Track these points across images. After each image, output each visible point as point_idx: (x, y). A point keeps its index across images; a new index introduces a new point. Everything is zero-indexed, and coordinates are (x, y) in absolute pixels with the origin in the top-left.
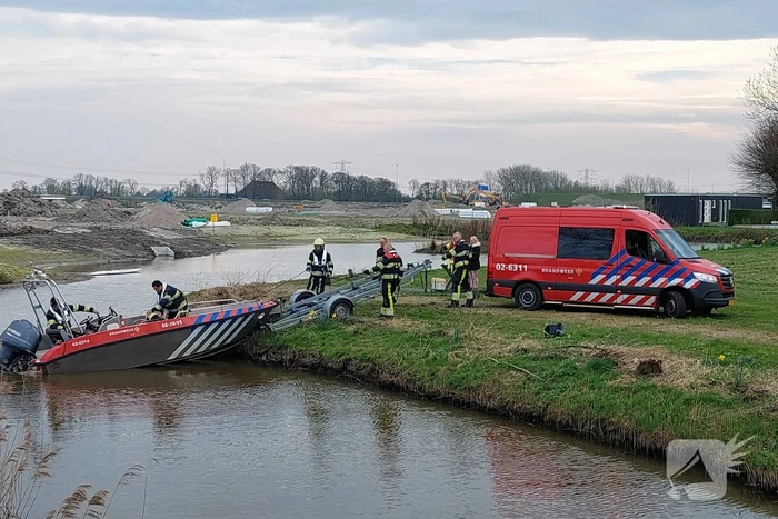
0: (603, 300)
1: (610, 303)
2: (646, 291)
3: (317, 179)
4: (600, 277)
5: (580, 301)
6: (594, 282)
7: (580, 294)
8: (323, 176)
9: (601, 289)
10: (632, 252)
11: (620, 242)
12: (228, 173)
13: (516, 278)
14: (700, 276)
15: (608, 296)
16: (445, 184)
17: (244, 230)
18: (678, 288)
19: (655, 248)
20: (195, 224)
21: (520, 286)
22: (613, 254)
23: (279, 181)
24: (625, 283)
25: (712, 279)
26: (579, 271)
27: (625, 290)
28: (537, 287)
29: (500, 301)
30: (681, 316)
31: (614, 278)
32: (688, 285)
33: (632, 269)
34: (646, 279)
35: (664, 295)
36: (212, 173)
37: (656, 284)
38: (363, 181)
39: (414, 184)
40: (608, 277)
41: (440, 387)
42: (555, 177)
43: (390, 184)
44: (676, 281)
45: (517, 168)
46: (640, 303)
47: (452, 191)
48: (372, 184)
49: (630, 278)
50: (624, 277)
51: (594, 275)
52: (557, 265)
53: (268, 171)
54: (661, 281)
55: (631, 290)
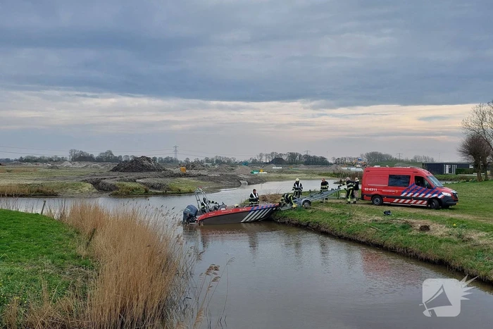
1: (409, 203)
2: (423, 199)
3: (298, 157)
4: (405, 193)
5: (397, 202)
6: (402, 195)
7: (397, 200)
8: (300, 156)
9: (406, 198)
10: (418, 184)
11: (412, 180)
12: (266, 155)
13: (373, 193)
14: (445, 194)
15: (408, 201)
17: (272, 175)
18: (436, 198)
19: (426, 183)
20: (255, 173)
21: (374, 197)
22: (410, 185)
23: (285, 158)
24: (415, 196)
25: (449, 195)
26: (397, 191)
27: (414, 198)
28: (381, 197)
29: (367, 202)
30: (437, 208)
31: (410, 194)
32: (440, 197)
33: (417, 191)
34: (423, 195)
35: (430, 201)
36: (261, 155)
37: (427, 197)
39: (334, 158)
40: (408, 193)
41: (344, 234)
42: (387, 156)
44: (435, 195)
45: (373, 153)
46: (421, 203)
47: (348, 161)
49: (417, 194)
50: (414, 194)
51: (403, 193)
52: (388, 189)
53: (281, 154)
54: (429, 195)
55: (417, 199)
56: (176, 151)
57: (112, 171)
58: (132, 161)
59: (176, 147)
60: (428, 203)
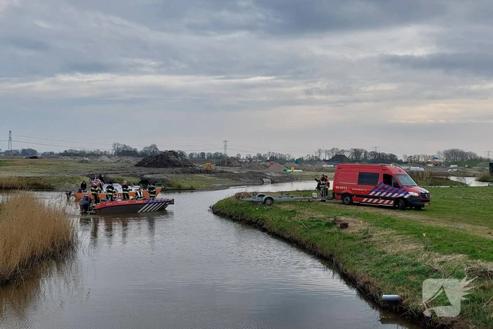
0: (369, 201)
2: (390, 198)
3: (363, 154)
4: (374, 192)
5: (366, 202)
6: (371, 194)
7: (366, 199)
8: (366, 152)
9: (374, 197)
10: (385, 183)
11: (381, 179)
12: (326, 151)
13: (343, 192)
14: (411, 193)
15: (376, 200)
16: (419, 156)
17: (307, 173)
18: (402, 198)
19: (393, 181)
21: (344, 195)
22: (379, 183)
23: (347, 155)
24: (382, 195)
25: (416, 194)
26: (366, 190)
27: (383, 198)
28: (351, 196)
29: (336, 201)
30: (403, 209)
31: (378, 193)
32: (406, 197)
33: (385, 190)
34: (390, 194)
35: (397, 200)
36: (320, 151)
37: (394, 196)
38: (383, 155)
39: (405, 156)
42: (470, 154)
43: (395, 156)
44: (401, 195)
45: (452, 150)
46: (388, 203)
47: (422, 160)
48: (387, 156)
49: (384, 193)
50: (382, 193)
51: (371, 192)
52: (357, 188)
53: (343, 150)
54: (396, 194)
55: (385, 198)
56: (225, 146)
57: (136, 166)
58: (158, 156)
59: (226, 142)
60: (395, 204)
